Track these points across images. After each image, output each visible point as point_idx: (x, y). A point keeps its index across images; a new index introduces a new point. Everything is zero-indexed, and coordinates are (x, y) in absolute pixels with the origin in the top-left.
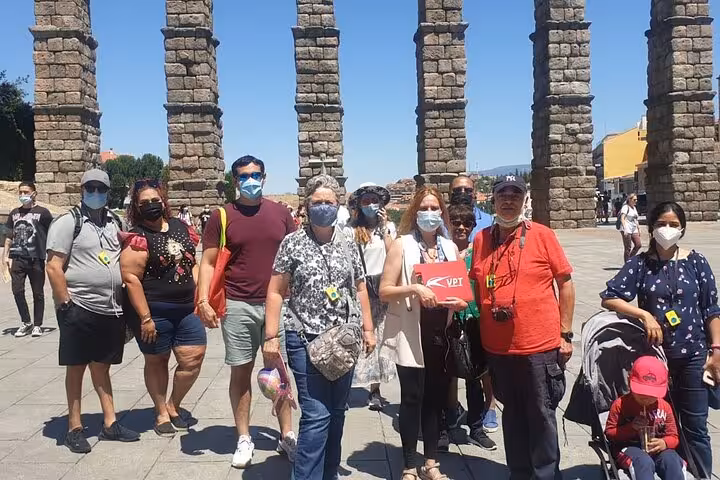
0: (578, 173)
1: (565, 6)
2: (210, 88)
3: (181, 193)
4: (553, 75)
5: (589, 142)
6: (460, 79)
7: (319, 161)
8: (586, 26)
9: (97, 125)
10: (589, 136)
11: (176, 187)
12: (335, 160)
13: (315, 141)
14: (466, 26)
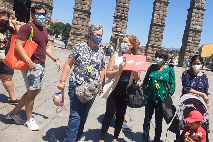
0: (193, 52)
1: (199, 2)
2: (89, 5)
3: (74, 36)
4: (192, 22)
5: (198, 44)
6: (165, 18)
7: (118, 34)
8: (204, 10)
9: (52, 10)
10: (199, 42)
11: (72, 34)
12: (123, 35)
13: (118, 28)
14: (169, 3)
